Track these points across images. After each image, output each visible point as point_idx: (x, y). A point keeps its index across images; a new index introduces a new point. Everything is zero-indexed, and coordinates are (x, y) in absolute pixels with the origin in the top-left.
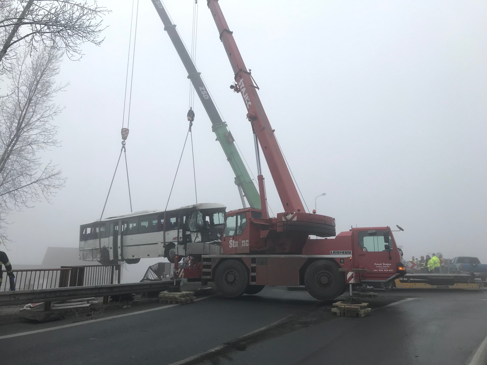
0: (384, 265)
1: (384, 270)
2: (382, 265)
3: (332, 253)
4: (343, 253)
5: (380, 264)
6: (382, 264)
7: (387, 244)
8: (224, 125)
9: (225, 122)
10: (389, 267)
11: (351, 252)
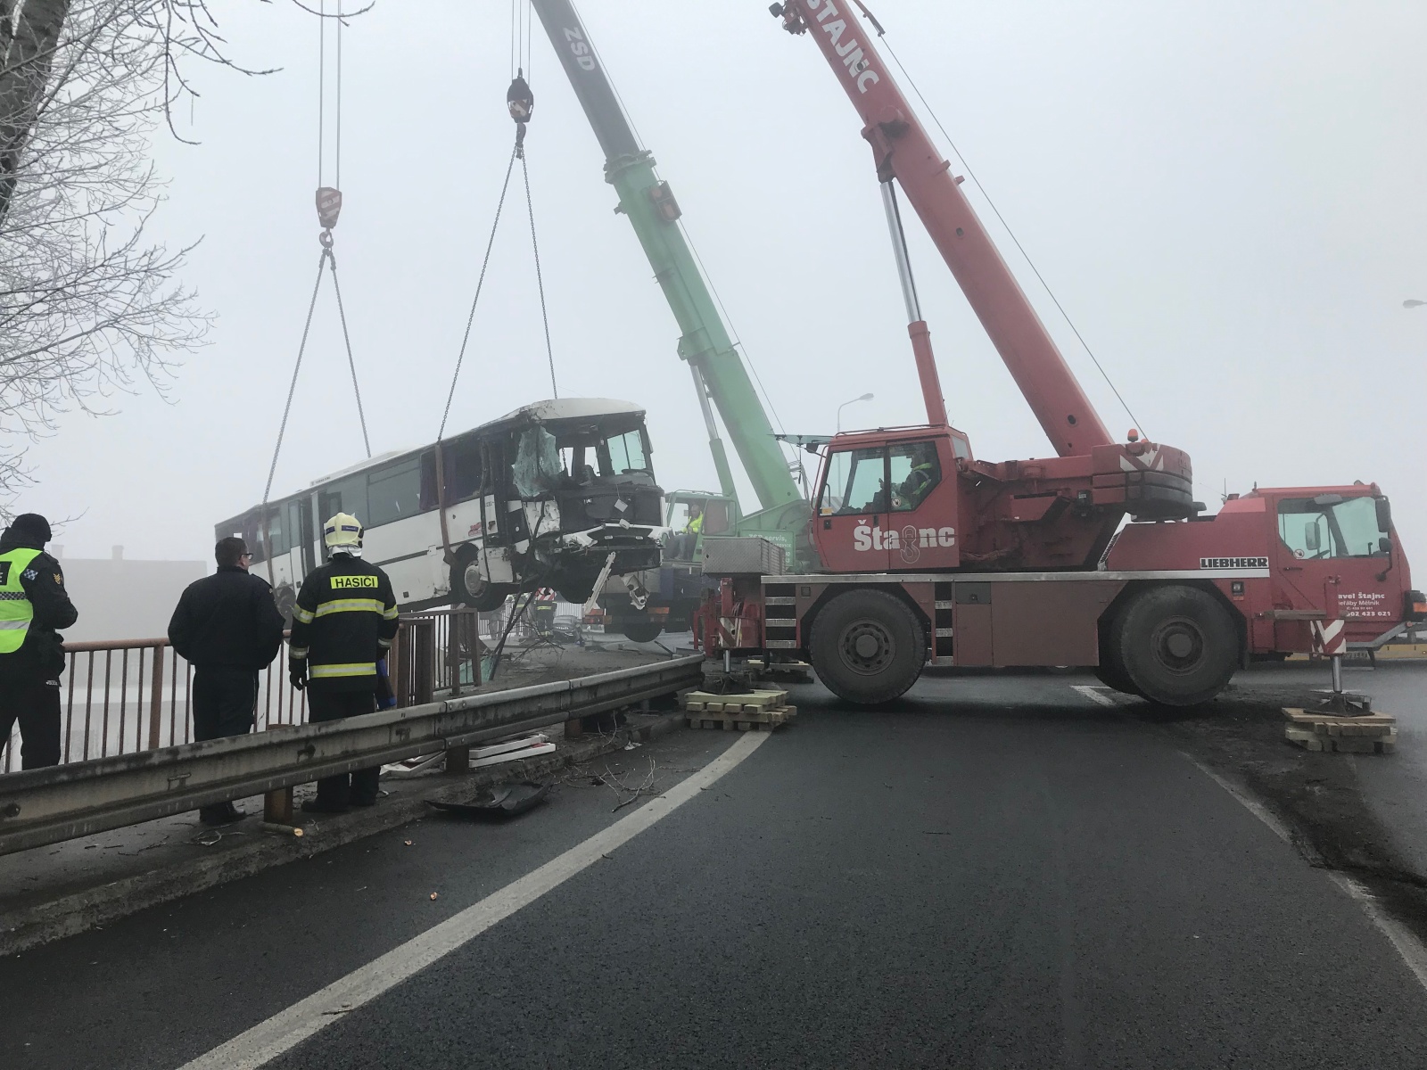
0: (1361, 600)
1: (1364, 614)
2: (1356, 599)
3: (1204, 565)
4: (1240, 564)
5: (1350, 597)
6: (1357, 596)
7: (1385, 535)
8: (646, 161)
9: (650, 152)
10: (1377, 603)
11: (1265, 560)
